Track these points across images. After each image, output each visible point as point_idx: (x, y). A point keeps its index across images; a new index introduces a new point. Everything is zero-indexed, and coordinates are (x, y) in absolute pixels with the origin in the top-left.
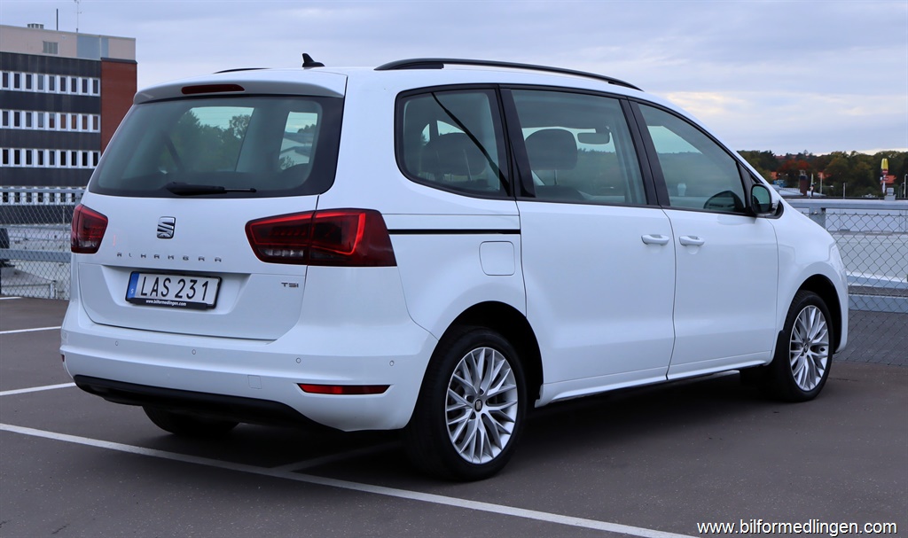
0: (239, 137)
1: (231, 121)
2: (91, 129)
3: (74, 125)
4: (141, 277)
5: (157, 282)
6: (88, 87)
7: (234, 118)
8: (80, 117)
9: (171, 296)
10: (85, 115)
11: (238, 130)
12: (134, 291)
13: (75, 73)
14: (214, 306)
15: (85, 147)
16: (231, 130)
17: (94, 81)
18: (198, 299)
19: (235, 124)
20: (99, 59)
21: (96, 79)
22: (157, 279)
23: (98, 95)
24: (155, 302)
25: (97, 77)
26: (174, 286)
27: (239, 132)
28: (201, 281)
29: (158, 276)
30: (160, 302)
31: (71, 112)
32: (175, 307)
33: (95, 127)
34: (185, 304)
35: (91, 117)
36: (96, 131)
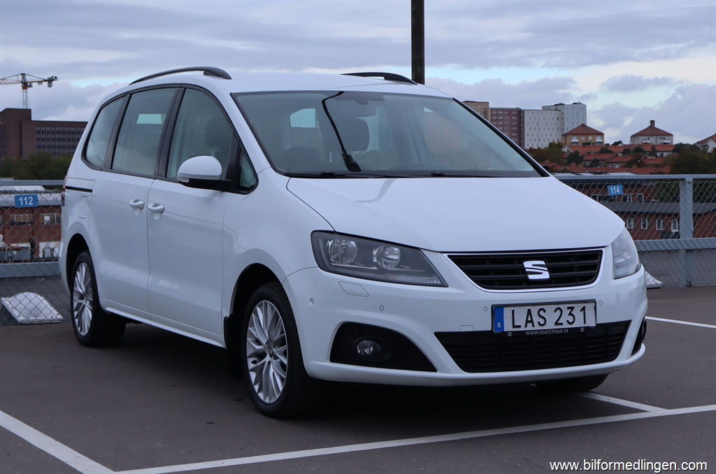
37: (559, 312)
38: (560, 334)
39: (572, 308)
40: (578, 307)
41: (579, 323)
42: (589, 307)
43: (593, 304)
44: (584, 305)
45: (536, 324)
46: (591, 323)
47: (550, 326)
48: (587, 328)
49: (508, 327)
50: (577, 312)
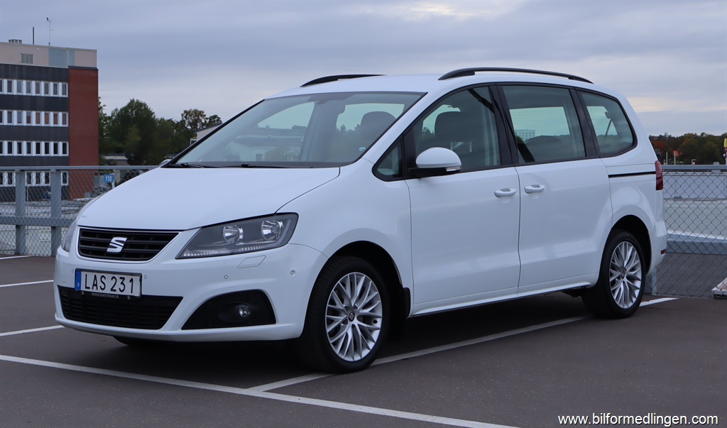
0: (189, 127)
1: (182, 115)
2: (60, 124)
3: (47, 121)
6: (59, 90)
7: (185, 112)
8: (52, 114)
10: (56, 112)
11: (189, 122)
13: (47, 79)
15: (56, 139)
16: (183, 122)
17: (63, 85)
19: (186, 117)
20: (67, 68)
21: (65, 83)
23: (66, 96)
25: (65, 81)
27: (190, 124)
31: (44, 110)
33: (64, 122)
35: (60, 114)
36: (64, 126)
37: (114, 280)
38: (113, 298)
39: (123, 279)
40: (128, 278)
41: (127, 292)
42: (136, 279)
43: (139, 278)
44: (132, 277)
45: (99, 288)
46: (136, 293)
47: (107, 291)
48: (132, 297)
49: (83, 288)
50: (127, 282)
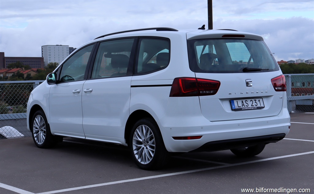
4: (235, 102)
5: (242, 102)
9: (250, 106)
12: (234, 106)
14: (264, 107)
18: (259, 106)
22: (242, 101)
24: (246, 109)
26: (250, 103)
28: (257, 100)
29: (242, 100)
30: (248, 109)
32: (253, 109)
34: (256, 108)
